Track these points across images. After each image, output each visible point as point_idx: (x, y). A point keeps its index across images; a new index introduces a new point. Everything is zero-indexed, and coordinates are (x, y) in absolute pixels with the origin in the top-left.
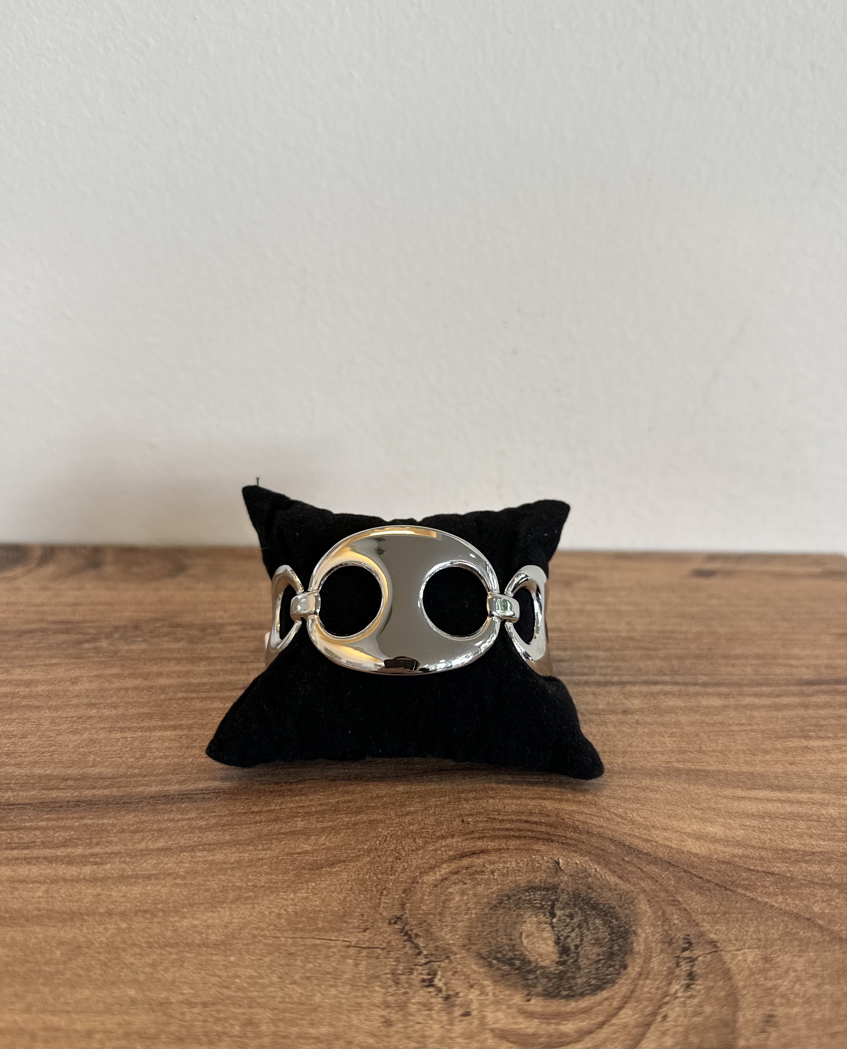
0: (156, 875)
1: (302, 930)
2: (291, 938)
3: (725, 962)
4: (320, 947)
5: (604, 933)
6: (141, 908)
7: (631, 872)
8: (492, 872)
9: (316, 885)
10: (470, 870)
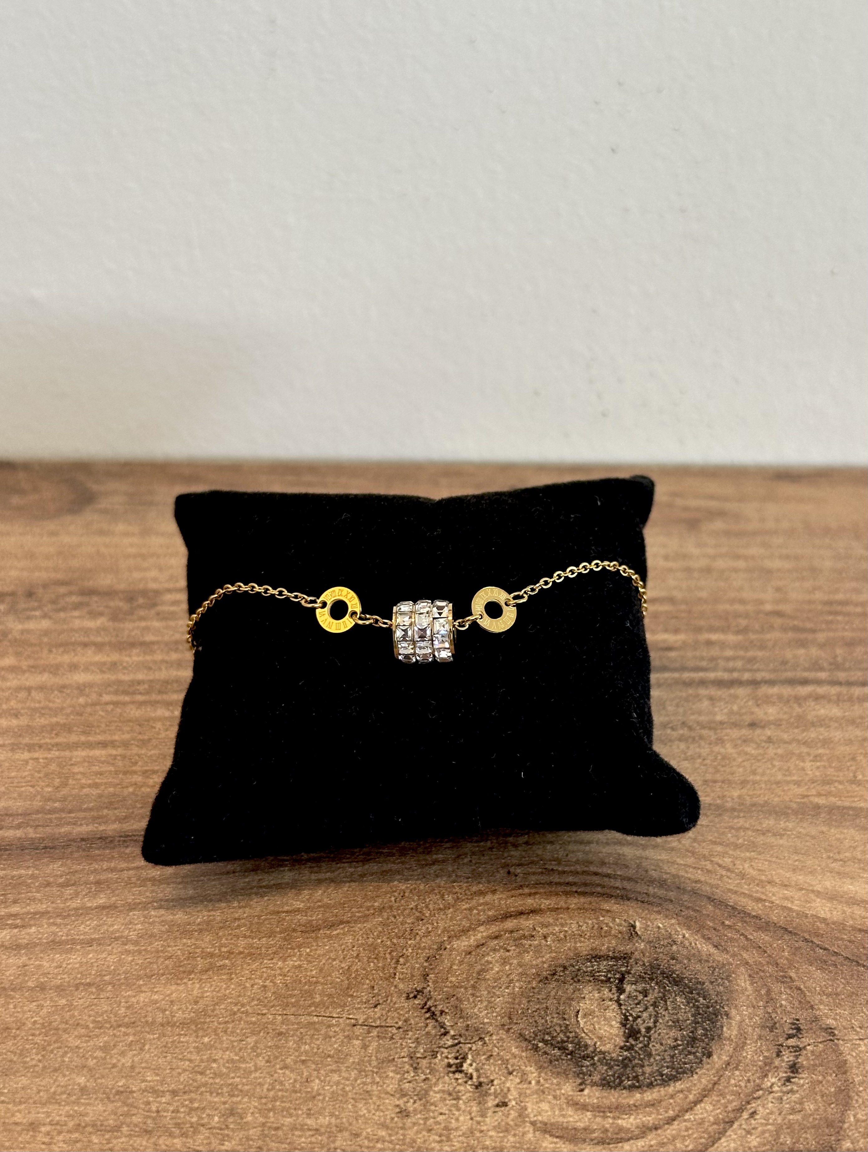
1: (294, 1005)
2: (280, 1015)
3: (841, 1054)
4: (317, 1026)
5: (686, 1013)
6: (83, 981)
7: (731, 939)
8: (545, 937)
10: (515, 934)
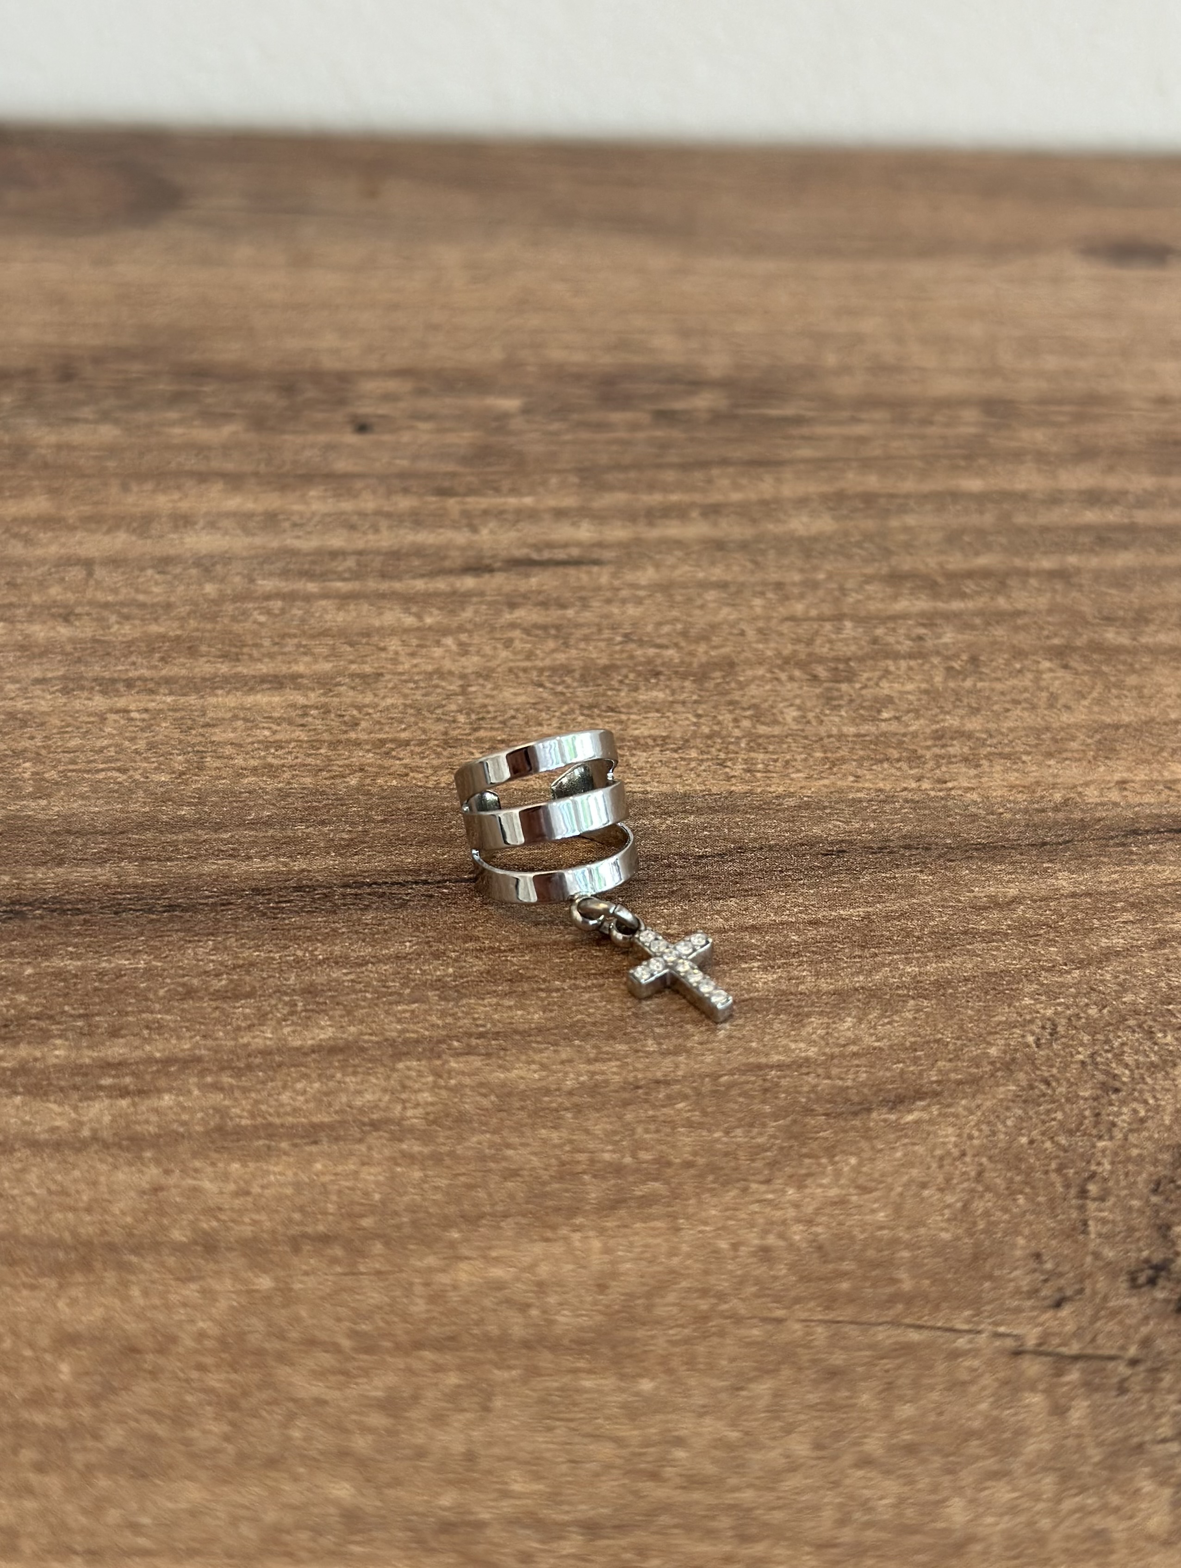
0: (331, 1127)
1: (851, 1299)
2: (821, 1321)
4: (922, 1354)
6: (309, 1230)
9: (861, 1164)
